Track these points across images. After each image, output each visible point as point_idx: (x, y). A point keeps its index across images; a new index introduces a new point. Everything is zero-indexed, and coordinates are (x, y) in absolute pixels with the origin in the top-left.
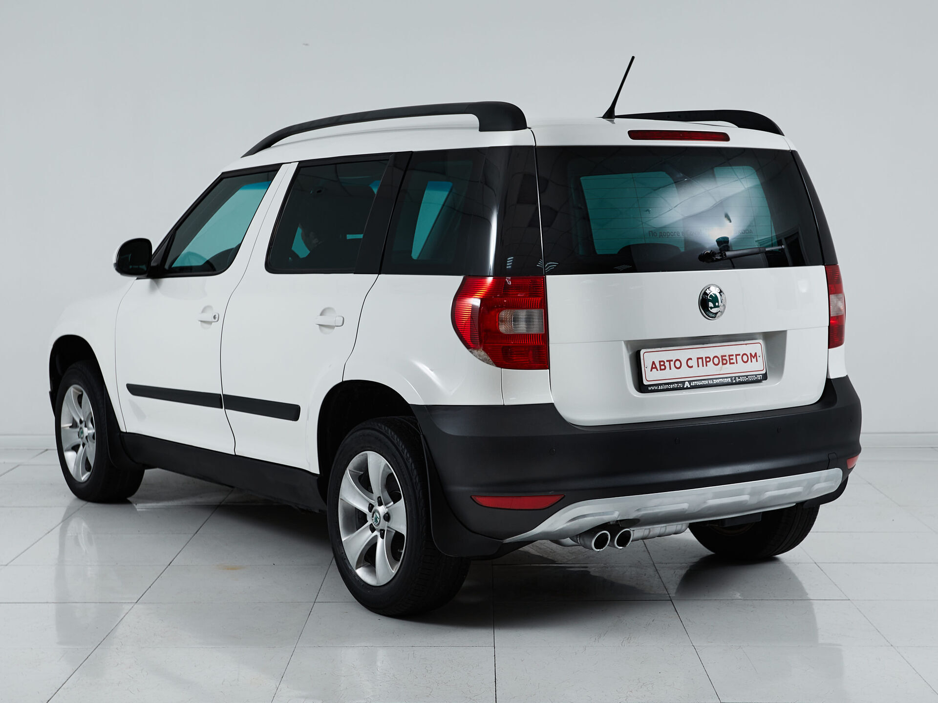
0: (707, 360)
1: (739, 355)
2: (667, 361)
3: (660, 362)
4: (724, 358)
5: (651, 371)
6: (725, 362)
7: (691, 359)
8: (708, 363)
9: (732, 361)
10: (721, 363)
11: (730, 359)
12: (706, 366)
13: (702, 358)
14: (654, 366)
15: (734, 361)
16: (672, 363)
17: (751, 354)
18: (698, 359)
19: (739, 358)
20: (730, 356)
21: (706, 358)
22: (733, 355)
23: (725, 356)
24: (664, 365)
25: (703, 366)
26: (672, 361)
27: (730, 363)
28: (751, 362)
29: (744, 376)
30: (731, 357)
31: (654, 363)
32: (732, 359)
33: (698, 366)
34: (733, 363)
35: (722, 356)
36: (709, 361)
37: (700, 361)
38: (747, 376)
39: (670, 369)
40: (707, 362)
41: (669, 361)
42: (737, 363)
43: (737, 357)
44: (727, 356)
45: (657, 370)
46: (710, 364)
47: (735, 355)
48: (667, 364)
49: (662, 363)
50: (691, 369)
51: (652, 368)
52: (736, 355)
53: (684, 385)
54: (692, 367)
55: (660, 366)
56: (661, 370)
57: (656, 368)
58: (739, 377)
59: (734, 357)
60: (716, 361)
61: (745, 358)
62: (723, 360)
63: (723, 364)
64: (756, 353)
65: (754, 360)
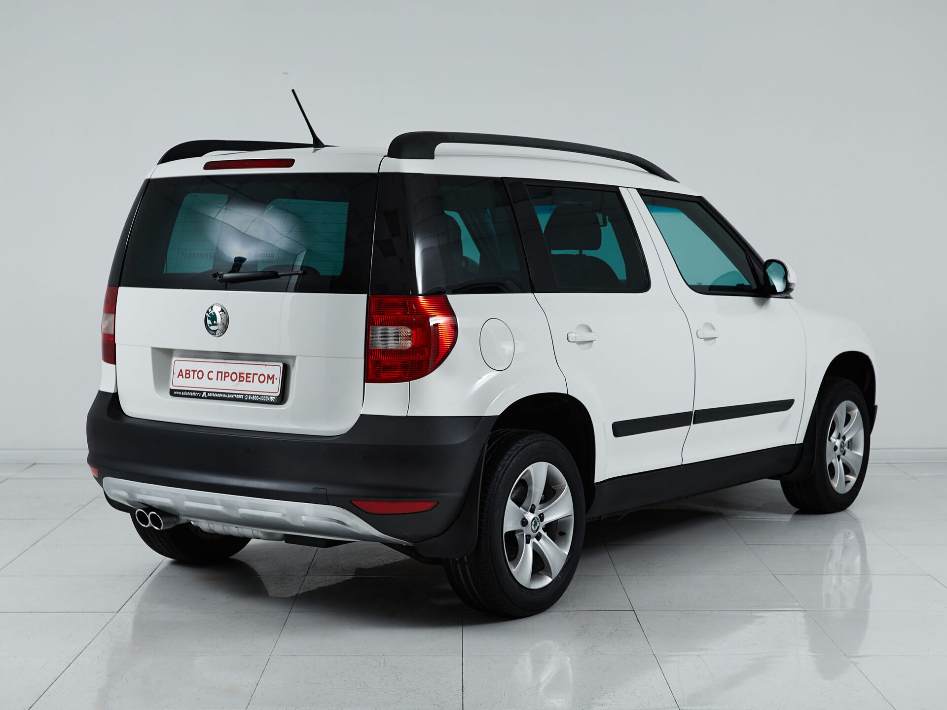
0: (226, 375)
1: (257, 374)
2: (192, 371)
3: (186, 370)
4: (241, 375)
5: (178, 377)
6: (242, 379)
7: (212, 372)
8: (226, 378)
9: (248, 379)
10: (238, 380)
11: (247, 377)
12: (224, 380)
13: (222, 373)
14: (181, 374)
15: (251, 379)
16: (196, 373)
17: (268, 375)
18: (218, 372)
19: (256, 377)
20: (247, 374)
21: (225, 373)
22: (250, 374)
23: (243, 374)
24: (189, 374)
25: (221, 380)
26: (196, 371)
27: (247, 381)
28: (267, 383)
29: (257, 395)
30: (248, 376)
31: (181, 371)
32: (250, 377)
33: (217, 379)
34: (250, 382)
35: (240, 374)
36: (228, 376)
37: (220, 374)
38: (260, 396)
39: (193, 378)
40: (225, 376)
41: (194, 371)
42: (253, 382)
43: (255, 376)
44: (245, 374)
45: (183, 377)
46: (228, 379)
47: (252, 374)
48: (192, 373)
49: (188, 372)
50: (211, 381)
51: (179, 375)
52: (254, 374)
53: (201, 395)
54: (212, 379)
55: (186, 374)
56: (186, 377)
57: (182, 375)
58: (252, 395)
59: (251, 376)
60: (234, 377)
61: (262, 378)
62: (240, 377)
63: (240, 381)
64: (274, 375)
65: (270, 382)
